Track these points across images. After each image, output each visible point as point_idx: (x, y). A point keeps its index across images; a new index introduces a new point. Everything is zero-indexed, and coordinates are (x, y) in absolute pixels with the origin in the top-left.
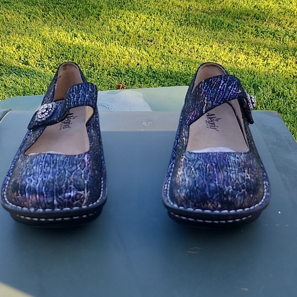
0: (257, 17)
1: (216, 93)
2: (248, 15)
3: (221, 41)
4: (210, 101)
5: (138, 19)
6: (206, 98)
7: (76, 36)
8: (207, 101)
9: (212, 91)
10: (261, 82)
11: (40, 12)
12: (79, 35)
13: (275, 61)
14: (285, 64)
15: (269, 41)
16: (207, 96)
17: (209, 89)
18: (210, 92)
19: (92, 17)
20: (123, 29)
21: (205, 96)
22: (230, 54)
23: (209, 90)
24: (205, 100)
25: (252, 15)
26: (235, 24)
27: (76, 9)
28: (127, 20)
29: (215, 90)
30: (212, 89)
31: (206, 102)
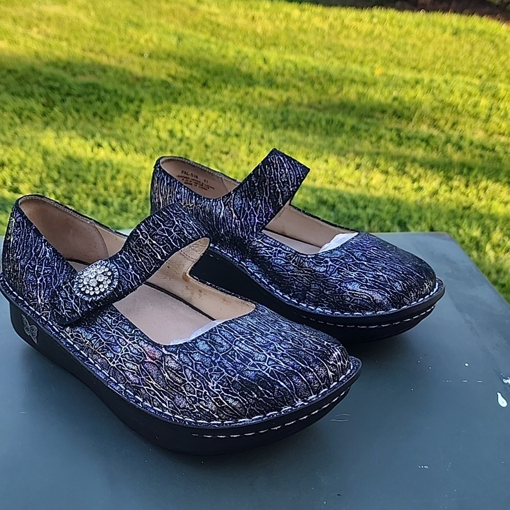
0: (398, 115)
1: (286, 174)
2: (383, 112)
3: (341, 153)
4: (284, 187)
5: (203, 118)
6: (277, 185)
7: (99, 145)
8: (280, 189)
9: (280, 173)
10: (410, 217)
11: (39, 108)
12: (105, 144)
13: (432, 183)
14: (448, 188)
15: (420, 153)
16: (276, 182)
17: (274, 172)
18: (279, 175)
19: (126, 116)
20: (179, 135)
21: (275, 183)
22: (357, 173)
23: (276, 173)
24: (278, 189)
25: (390, 111)
26: (363, 127)
27: (99, 103)
28: (186, 121)
29: (283, 170)
30: (279, 170)
31: (279, 191)
